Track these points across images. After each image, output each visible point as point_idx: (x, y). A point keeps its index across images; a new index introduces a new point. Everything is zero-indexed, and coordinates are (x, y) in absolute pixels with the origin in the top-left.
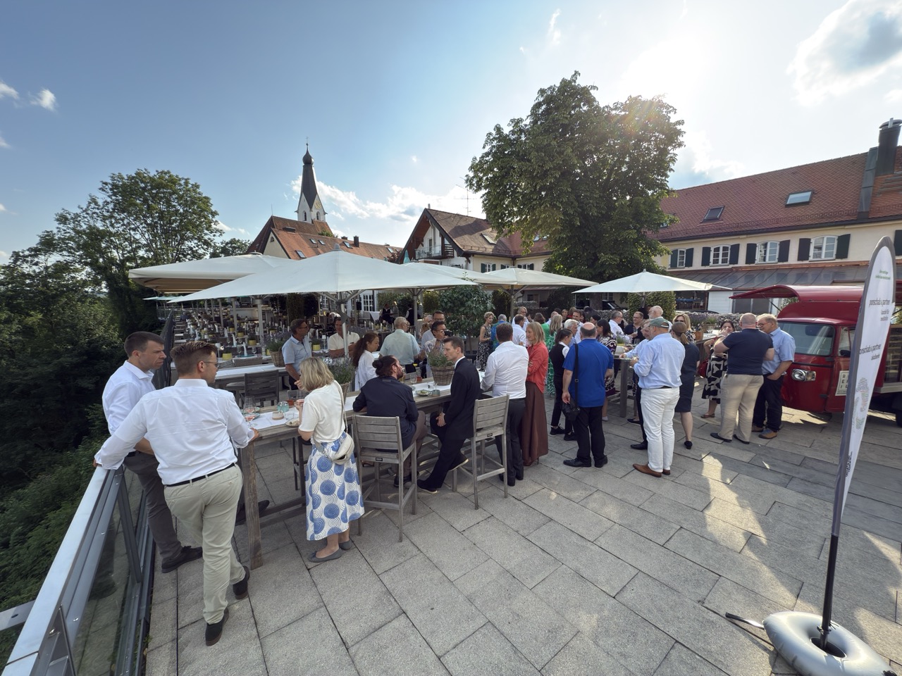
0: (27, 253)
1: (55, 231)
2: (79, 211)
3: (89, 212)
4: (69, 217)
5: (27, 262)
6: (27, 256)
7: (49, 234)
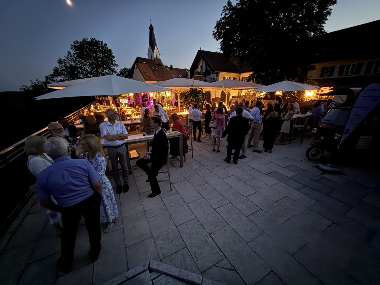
0: (50, 76)
1: (58, 67)
2: (65, 58)
3: (69, 58)
4: (62, 61)
5: (51, 80)
6: (50, 78)
7: (56, 68)
